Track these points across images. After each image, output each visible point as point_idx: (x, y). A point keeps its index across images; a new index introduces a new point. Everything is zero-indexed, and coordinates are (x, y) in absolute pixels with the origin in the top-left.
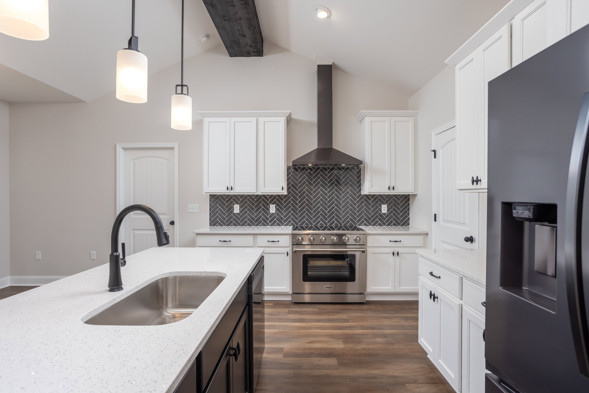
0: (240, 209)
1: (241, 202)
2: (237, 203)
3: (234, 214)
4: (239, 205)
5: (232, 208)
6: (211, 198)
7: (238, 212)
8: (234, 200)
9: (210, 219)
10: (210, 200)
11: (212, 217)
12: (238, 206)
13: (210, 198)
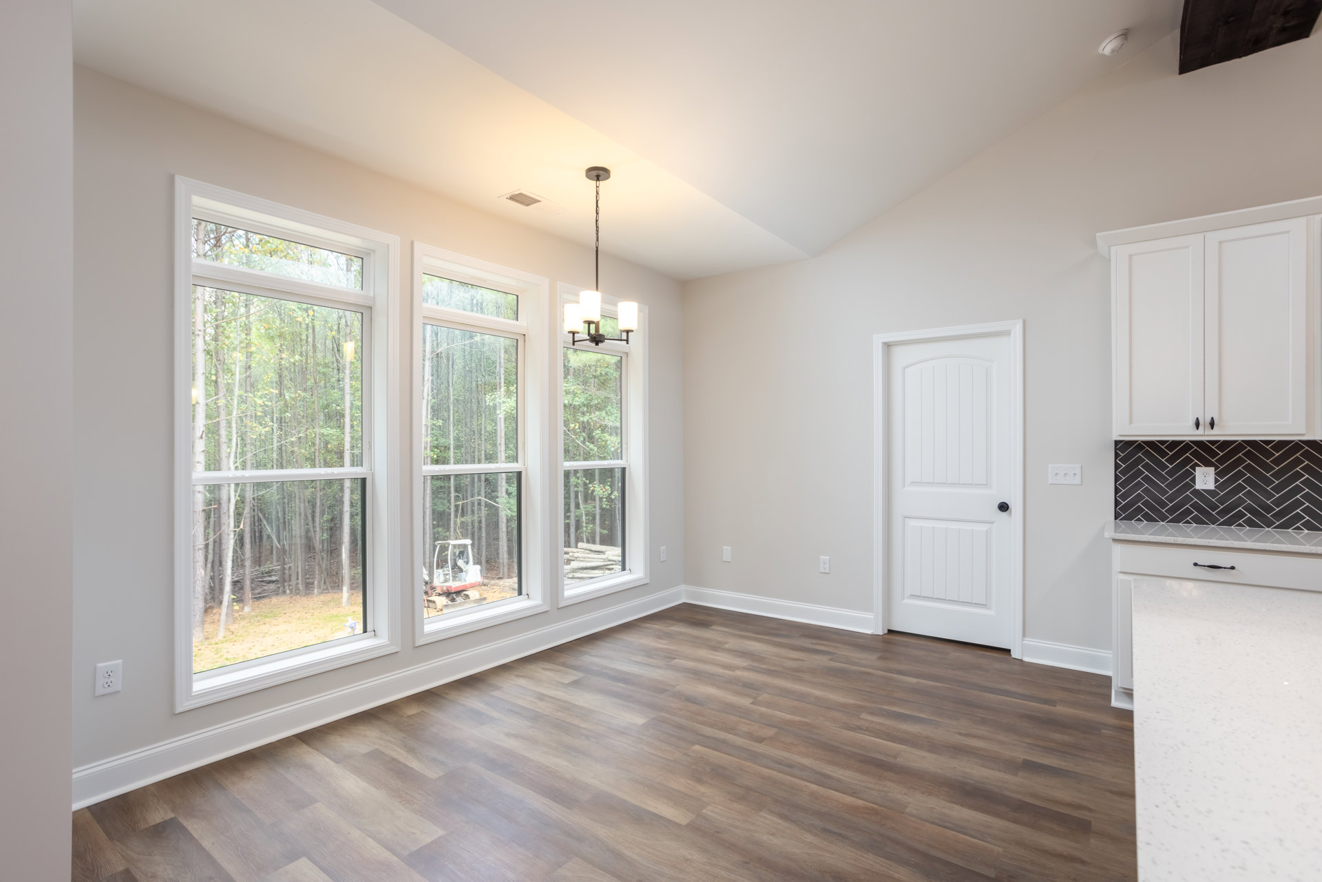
0: (1216, 481)
1: (1221, 461)
2: (1207, 464)
3: (1197, 493)
4: (1213, 469)
5: (1190, 475)
6: (1118, 449)
7: (1211, 486)
8: (1195, 454)
9: (1117, 503)
10: (1117, 455)
11: (1124, 497)
12: (1211, 470)
13: (1116, 449)
